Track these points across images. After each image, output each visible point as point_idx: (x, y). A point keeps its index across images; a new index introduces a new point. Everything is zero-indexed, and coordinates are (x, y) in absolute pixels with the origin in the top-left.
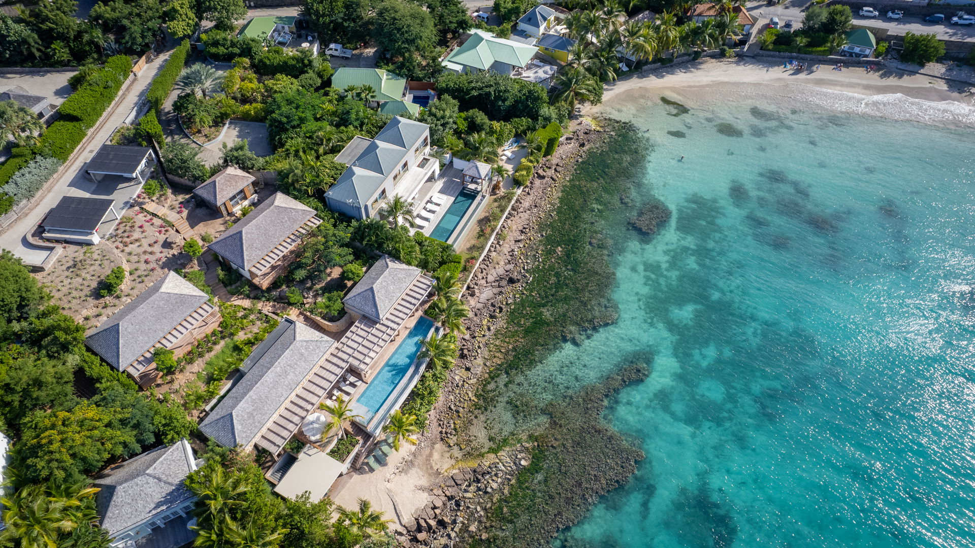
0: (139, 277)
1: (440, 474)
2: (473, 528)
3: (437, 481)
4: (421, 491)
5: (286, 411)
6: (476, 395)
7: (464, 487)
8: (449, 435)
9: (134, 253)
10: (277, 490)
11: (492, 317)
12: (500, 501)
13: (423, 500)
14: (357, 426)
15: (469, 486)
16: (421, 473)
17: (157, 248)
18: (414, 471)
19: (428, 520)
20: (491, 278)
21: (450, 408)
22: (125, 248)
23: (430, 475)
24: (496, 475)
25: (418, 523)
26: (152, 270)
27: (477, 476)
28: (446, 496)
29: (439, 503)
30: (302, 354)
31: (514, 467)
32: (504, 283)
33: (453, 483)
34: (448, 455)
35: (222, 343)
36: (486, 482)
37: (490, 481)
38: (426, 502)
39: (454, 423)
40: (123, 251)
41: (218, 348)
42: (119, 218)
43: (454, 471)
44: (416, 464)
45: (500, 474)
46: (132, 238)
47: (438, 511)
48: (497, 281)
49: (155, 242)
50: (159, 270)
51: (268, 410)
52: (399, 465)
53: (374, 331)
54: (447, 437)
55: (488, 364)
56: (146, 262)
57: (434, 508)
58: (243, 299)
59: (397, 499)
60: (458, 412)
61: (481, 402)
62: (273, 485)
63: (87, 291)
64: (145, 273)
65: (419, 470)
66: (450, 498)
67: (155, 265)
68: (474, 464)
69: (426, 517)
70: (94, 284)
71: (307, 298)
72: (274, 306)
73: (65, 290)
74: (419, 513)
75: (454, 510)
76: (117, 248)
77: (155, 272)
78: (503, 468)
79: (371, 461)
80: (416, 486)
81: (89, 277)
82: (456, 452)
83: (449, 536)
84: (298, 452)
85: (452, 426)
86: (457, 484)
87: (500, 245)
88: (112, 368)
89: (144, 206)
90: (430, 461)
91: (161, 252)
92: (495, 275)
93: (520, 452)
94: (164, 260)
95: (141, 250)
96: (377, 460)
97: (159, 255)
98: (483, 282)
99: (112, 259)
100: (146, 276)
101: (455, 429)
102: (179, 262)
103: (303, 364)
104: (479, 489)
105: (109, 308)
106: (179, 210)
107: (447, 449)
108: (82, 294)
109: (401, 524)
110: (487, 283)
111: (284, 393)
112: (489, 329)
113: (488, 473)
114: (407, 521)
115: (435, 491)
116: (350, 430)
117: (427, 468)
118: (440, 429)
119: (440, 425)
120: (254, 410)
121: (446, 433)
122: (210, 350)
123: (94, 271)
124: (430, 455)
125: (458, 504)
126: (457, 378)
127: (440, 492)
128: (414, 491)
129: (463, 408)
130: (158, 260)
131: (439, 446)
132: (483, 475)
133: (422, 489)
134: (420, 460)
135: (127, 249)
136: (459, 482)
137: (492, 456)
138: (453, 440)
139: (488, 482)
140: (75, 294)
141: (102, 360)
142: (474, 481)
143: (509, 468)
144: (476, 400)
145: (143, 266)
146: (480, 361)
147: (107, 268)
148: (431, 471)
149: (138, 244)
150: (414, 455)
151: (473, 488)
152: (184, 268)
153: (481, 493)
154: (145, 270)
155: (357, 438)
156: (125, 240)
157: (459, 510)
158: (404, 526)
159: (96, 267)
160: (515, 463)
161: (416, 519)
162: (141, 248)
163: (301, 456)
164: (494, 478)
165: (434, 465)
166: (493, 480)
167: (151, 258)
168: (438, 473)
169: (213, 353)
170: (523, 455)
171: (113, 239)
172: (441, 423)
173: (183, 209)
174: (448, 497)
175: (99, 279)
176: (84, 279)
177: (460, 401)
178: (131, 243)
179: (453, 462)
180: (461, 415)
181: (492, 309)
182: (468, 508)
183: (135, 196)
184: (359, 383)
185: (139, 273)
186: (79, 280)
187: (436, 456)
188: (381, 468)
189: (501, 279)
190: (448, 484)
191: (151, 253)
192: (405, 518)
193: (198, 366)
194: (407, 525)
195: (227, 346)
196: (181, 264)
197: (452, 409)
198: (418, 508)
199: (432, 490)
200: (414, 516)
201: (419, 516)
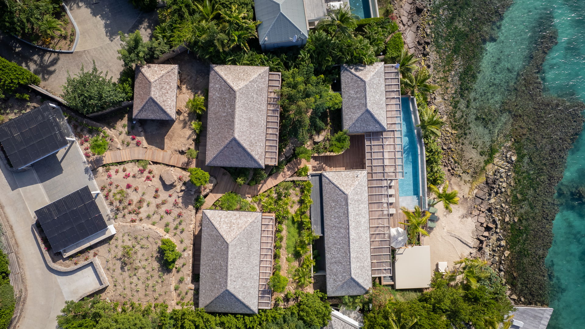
0: (176, 228)
1: (466, 199)
2: (507, 219)
3: (469, 205)
4: (465, 219)
6: (453, 128)
7: (487, 198)
8: (455, 169)
9: (151, 214)
10: (398, 287)
11: (425, 55)
12: (512, 191)
13: (471, 223)
15: (490, 195)
17: (163, 195)
19: (483, 234)
20: (405, 19)
22: (140, 216)
23: (462, 204)
24: (501, 177)
25: (478, 239)
26: (179, 215)
27: (490, 185)
28: (483, 212)
29: (482, 219)
30: (357, 201)
31: (509, 165)
32: (415, 17)
33: (481, 200)
34: (463, 182)
35: (284, 227)
36: (497, 186)
37: (500, 184)
38: (474, 224)
39: (452, 158)
40: (141, 220)
41: (284, 233)
42: (99, 192)
43: (475, 191)
45: (503, 175)
46: (135, 203)
47: (485, 225)
49: (157, 191)
50: (184, 211)
54: (455, 171)
55: (446, 98)
56: (168, 213)
57: (482, 224)
58: (265, 182)
59: (457, 235)
60: (450, 148)
61: (460, 131)
62: (393, 286)
63: (156, 274)
64: (177, 222)
67: (179, 211)
68: (484, 178)
69: (481, 233)
70: (156, 265)
72: (289, 169)
73: (141, 287)
74: (476, 234)
75: (490, 216)
76: (133, 221)
77: (185, 215)
78: (504, 170)
79: (429, 223)
80: (460, 218)
81: (144, 263)
82: (467, 177)
83: (496, 233)
85: (452, 161)
88: (249, 315)
89: (104, 163)
91: (170, 196)
92: (406, 14)
93: (507, 152)
94: (180, 200)
95: (153, 208)
96: (432, 220)
97: (172, 200)
98: (402, 26)
99: (146, 235)
100: (180, 224)
101: (456, 162)
102: (193, 193)
104: (497, 193)
105: (182, 269)
106: (135, 142)
107: (459, 179)
108: (156, 278)
109: (471, 247)
110: (404, 25)
113: (497, 179)
114: (473, 243)
115: (474, 213)
118: (447, 168)
119: (445, 166)
120: (360, 263)
121: (453, 169)
122: (281, 239)
123: (143, 255)
127: (477, 212)
128: (461, 221)
129: (451, 143)
130: (175, 204)
131: (454, 180)
132: (493, 182)
133: (464, 216)
135: (143, 215)
137: (490, 166)
138: (459, 171)
140: (150, 283)
141: (235, 315)
143: (507, 168)
144: (456, 132)
145: (169, 219)
146: (439, 99)
147: (150, 246)
149: (145, 204)
151: (493, 195)
152: (200, 193)
154: (174, 220)
156: (130, 208)
157: (492, 213)
158: (474, 248)
159: (141, 252)
160: (508, 162)
162: (151, 205)
164: (502, 180)
166: (501, 182)
167: (168, 206)
169: (284, 240)
170: (510, 153)
171: (120, 215)
172: (445, 163)
173: (138, 138)
175: (154, 259)
176: (144, 268)
177: (446, 139)
178: (139, 208)
179: (469, 185)
180: (453, 149)
181: (420, 47)
182: (496, 208)
183: (85, 159)
185: (172, 226)
186: (141, 271)
188: (437, 224)
189: (412, 15)
190: (478, 203)
191: (164, 203)
192: (471, 242)
193: (284, 255)
194: (475, 247)
195: (288, 226)
196: (195, 192)
197: (445, 150)
198: (473, 232)
199: (471, 213)
200: (475, 238)
201: (477, 235)
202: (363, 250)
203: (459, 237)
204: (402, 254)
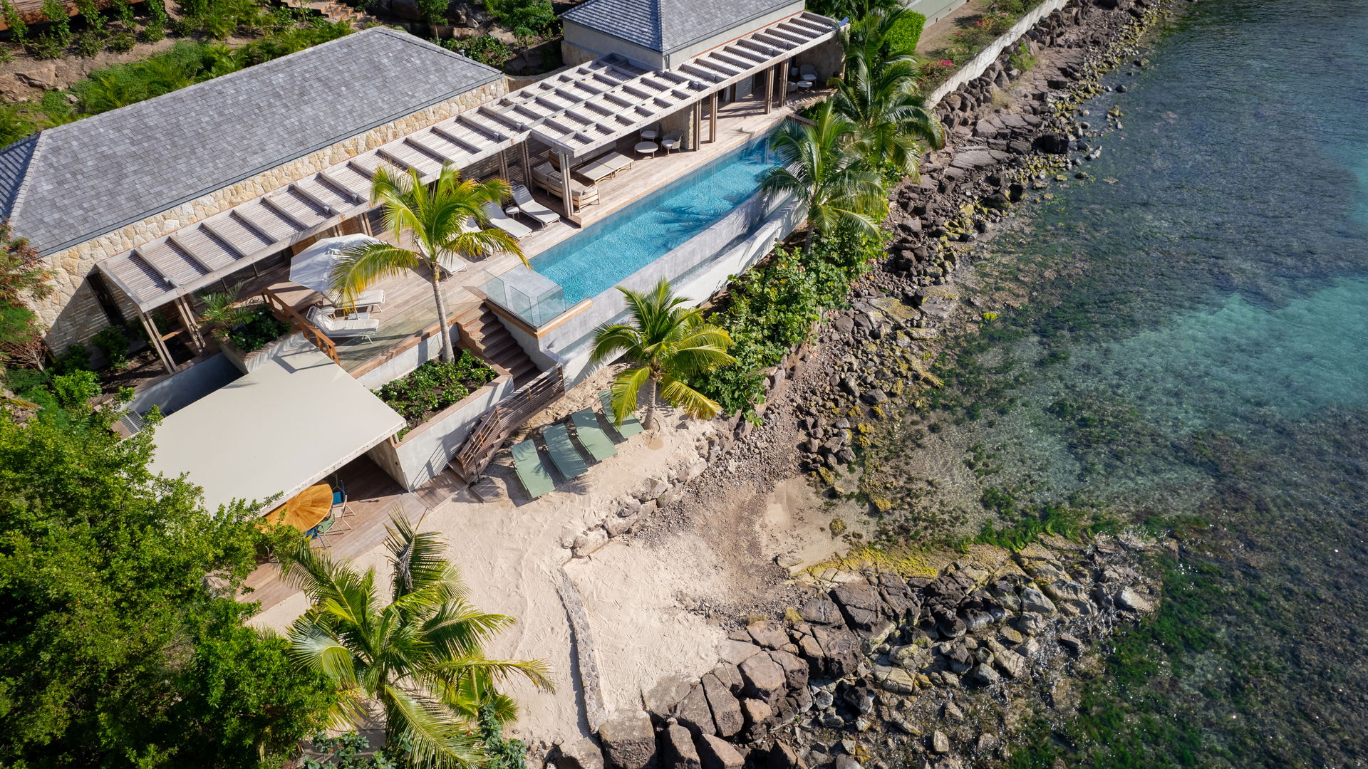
1: (784, 574)
3: (770, 596)
4: (699, 619)
5: (261, 208)
7: (879, 639)
8: (832, 460)
11: (988, 203)
13: (702, 649)
14: (503, 330)
15: (904, 640)
16: (710, 557)
18: (683, 542)
19: (710, 737)
20: (987, 126)
21: (843, 385)
23: (744, 569)
24: (1018, 623)
25: (663, 739)
27: (938, 611)
28: (802, 653)
29: (769, 677)
30: (378, 68)
31: (1095, 610)
32: (1024, 144)
33: (836, 615)
34: (825, 521)
35: (166, 42)
36: (974, 641)
37: (992, 642)
38: (712, 662)
39: (856, 431)
41: (145, 49)
43: (843, 577)
44: (698, 520)
45: (1036, 623)
47: (759, 710)
48: (1004, 136)
51: (190, 172)
52: (630, 500)
53: (635, 83)
54: (826, 465)
57: (746, 690)
60: (869, 401)
65: (702, 545)
66: (822, 670)
68: (929, 569)
69: (704, 722)
71: (465, 25)
74: (673, 695)
75: (830, 724)
78: (1046, 603)
79: (527, 462)
80: (680, 597)
82: (852, 515)
84: (249, 348)
85: (848, 436)
86: (852, 624)
87: (1010, 77)
90: (750, 523)
92: (998, 124)
93: (1111, 560)
96: (551, 465)
98: (966, 132)
101: (858, 448)
103: (373, 93)
104: (946, 662)
107: (819, 501)
109: (585, 722)
110: (975, 133)
111: (270, 146)
112: (980, 227)
113: (987, 606)
114: (614, 717)
115: (758, 630)
116: (476, 334)
117: (736, 547)
118: (802, 437)
119: (803, 425)
120: (134, 156)
121: (824, 451)
124: (756, 507)
125: (848, 704)
126: (874, 316)
127: (779, 636)
128: (669, 610)
129: (891, 394)
131: (795, 487)
132: (965, 609)
133: (704, 610)
134: (713, 512)
136: (862, 617)
139: (984, 644)
142: (924, 625)
143: (1072, 609)
144: (936, 383)
148: (749, 560)
150: (696, 490)
151: (915, 652)
153: (952, 679)
155: (495, 367)
157: (854, 729)
158: (597, 738)
160: (1096, 595)
161: (656, 720)
163: (259, 365)
164: (1010, 633)
165: (764, 540)
166: (1005, 640)
168: (777, 571)
170: (1127, 573)
172: (810, 420)
174: (812, 660)
177: (878, 372)
179: (840, 546)
180: (879, 409)
182: (894, 728)
184: (550, 218)
187: (775, 514)
188: (555, 496)
189: (1015, 134)
190: (814, 614)
192: (609, 706)
194: (608, 736)
197: (850, 391)
198: (672, 679)
199: (744, 623)
200: (652, 705)
201: (673, 709)
202: (199, 151)
203: (586, 627)
204: (291, 370)
